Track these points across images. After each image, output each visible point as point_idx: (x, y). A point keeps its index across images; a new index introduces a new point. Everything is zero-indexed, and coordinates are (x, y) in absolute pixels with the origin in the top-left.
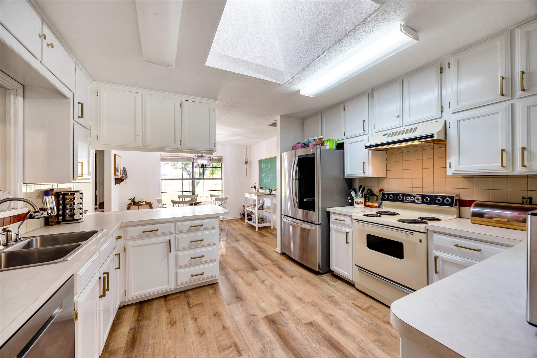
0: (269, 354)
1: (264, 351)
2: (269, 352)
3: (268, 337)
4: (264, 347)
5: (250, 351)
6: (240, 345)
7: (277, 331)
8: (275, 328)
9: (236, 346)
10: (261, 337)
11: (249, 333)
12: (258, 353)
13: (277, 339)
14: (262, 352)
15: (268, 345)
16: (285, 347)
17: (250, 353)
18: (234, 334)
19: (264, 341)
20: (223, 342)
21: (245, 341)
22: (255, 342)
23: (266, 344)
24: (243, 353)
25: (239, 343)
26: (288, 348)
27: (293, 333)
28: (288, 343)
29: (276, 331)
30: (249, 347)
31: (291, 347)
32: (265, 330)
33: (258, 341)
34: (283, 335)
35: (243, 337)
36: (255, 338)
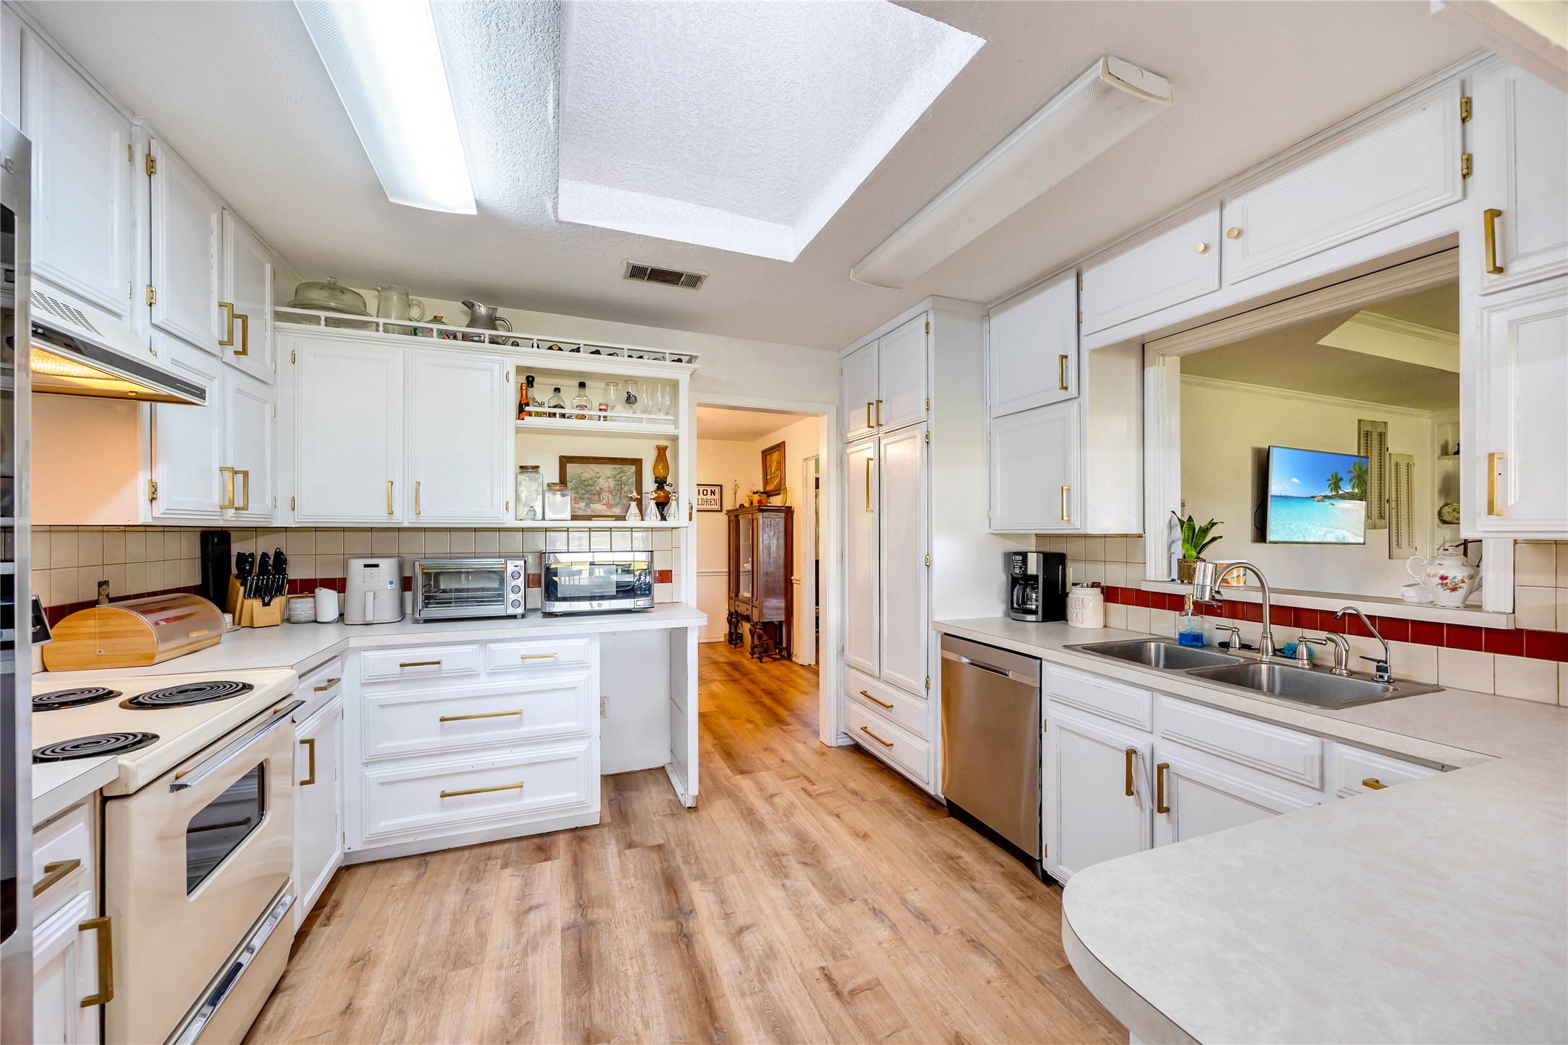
0: (752, 965)
1: (765, 972)
2: (751, 969)
3: (747, 1008)
4: (762, 982)
5: (800, 975)
6: (829, 994)
7: (713, 1024)
8: (715, 1038)
9: (839, 994)
10: (767, 1012)
11: (802, 1030)
12: (779, 969)
13: (722, 1000)
14: (768, 972)
15: (750, 987)
16: (708, 974)
17: (799, 970)
18: (853, 1032)
19: (759, 998)
20: (880, 1009)
21: (816, 1005)
22: (787, 997)
23: (757, 989)
24: (818, 974)
25: (832, 1000)
26: (702, 971)
27: (666, 1012)
28: (695, 985)
29: (717, 1025)
30: (802, 985)
31: (692, 974)
32: (751, 1032)
33: (778, 1000)
34: (699, 1008)
35: (821, 1016)
36: (787, 1011)
